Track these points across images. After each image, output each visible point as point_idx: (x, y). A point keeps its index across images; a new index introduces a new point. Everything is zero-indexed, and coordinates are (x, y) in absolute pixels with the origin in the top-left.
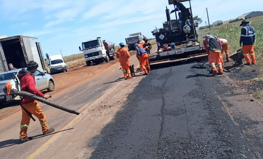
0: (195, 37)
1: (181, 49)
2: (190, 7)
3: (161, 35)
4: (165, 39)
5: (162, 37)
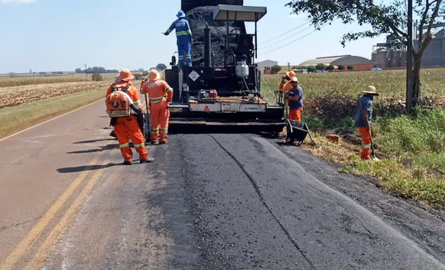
0: (256, 87)
1: (233, 104)
2: (254, 33)
3: (192, 72)
4: (201, 81)
5: (194, 77)
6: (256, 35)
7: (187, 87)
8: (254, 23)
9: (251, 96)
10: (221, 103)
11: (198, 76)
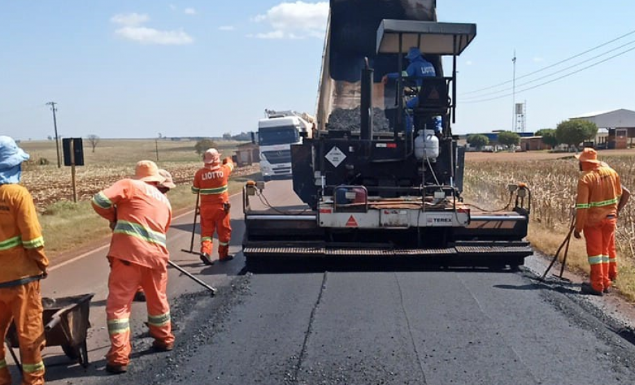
0: (451, 178)
1: (404, 212)
3: (333, 150)
4: (347, 166)
5: (336, 159)
6: (453, 79)
7: (321, 178)
8: (451, 57)
9: (439, 195)
10: (380, 210)
11: (343, 157)
